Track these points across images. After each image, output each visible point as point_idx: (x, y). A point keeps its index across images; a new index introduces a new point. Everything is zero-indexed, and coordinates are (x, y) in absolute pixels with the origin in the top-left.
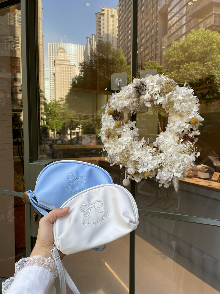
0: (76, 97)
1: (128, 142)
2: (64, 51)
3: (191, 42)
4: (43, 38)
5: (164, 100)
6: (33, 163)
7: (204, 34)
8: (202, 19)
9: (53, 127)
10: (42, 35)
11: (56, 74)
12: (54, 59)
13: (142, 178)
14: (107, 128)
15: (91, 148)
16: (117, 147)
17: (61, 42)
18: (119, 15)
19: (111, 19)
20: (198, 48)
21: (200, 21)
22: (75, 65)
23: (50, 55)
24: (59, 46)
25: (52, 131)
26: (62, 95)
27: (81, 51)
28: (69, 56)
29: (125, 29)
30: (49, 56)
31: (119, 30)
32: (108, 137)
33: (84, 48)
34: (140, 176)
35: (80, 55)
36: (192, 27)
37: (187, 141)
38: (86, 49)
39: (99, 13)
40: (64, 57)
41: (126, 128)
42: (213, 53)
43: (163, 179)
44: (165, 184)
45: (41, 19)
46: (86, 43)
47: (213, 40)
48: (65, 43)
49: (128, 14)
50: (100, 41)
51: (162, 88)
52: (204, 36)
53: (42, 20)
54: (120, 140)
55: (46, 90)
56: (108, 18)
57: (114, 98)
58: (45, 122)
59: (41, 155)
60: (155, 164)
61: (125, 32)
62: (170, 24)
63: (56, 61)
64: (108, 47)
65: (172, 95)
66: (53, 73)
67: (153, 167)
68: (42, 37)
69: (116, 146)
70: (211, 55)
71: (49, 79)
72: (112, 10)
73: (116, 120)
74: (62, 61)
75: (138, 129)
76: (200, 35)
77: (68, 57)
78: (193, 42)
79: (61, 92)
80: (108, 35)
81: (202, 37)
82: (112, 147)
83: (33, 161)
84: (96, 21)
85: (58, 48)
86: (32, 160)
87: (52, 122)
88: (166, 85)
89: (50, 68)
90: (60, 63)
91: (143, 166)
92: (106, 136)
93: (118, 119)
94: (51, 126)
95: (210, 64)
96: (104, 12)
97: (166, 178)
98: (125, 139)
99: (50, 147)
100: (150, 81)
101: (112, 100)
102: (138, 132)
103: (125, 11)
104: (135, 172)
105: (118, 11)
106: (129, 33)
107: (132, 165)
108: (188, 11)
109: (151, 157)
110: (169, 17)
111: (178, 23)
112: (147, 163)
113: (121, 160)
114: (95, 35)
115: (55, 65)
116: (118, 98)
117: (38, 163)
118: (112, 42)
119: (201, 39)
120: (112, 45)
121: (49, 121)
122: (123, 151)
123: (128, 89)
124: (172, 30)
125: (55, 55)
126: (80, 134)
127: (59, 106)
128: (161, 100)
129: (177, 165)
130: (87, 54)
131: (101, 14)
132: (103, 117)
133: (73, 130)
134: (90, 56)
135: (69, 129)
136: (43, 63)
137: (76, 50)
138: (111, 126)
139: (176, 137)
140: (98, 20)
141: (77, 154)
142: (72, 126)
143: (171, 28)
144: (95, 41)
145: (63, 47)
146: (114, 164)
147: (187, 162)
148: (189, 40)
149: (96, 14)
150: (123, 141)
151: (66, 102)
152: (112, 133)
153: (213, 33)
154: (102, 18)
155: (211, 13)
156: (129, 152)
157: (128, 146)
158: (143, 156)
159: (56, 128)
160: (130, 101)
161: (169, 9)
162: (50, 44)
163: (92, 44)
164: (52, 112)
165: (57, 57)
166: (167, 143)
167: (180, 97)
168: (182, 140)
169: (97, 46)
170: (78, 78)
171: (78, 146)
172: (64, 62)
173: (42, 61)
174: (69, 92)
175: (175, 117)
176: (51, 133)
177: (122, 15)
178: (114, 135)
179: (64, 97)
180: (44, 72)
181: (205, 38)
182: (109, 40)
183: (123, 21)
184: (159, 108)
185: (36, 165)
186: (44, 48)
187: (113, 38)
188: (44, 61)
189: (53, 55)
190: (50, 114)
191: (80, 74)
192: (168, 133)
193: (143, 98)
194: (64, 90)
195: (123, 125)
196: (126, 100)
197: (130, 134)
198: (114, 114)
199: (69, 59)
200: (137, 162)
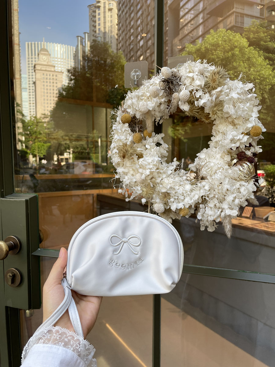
0: (64, 113)
1: (154, 165)
2: (47, 53)
3: (210, 46)
4: (19, 36)
5: (210, 98)
6: (6, 198)
7: (225, 36)
8: (221, 17)
9: (35, 152)
10: (18, 31)
11: (37, 83)
12: (34, 63)
13: (174, 219)
14: (121, 144)
15: (85, 178)
16: (136, 172)
17: (43, 41)
18: (119, 8)
19: (108, 14)
20: (218, 54)
21: (219, 21)
22: (63, 71)
23: (29, 58)
24: (41, 47)
25: (33, 157)
26: (46, 111)
27: (69, 53)
28: (54, 59)
29: (127, 27)
30: (27, 60)
31: (119, 28)
32: (124, 157)
33: (74, 50)
34: (172, 216)
35: (68, 58)
36: (210, 27)
37: (244, 161)
38: (77, 51)
39: (93, 5)
40: (47, 61)
41: (150, 142)
42: (235, 61)
43: (208, 219)
44: (209, 226)
45: (17, 11)
46: (77, 44)
47: (236, 44)
48: (48, 43)
49: (130, 9)
50: (94, 41)
51: (206, 81)
52: (225, 38)
53: (18, 13)
54: (142, 162)
55: (23, 103)
56: (105, 12)
57: (130, 97)
58: (24, 145)
59: (18, 187)
60: (196, 197)
61: (126, 30)
62: (183, 23)
63: (36, 66)
64: (105, 49)
65: (221, 91)
66: (32, 81)
67: (192, 201)
68: (18, 34)
69: (136, 170)
70: (233, 63)
71: (28, 89)
72: (110, 3)
73: (134, 132)
74: (45, 67)
75: (167, 145)
76: (220, 37)
77: (53, 61)
78: (213, 45)
79: (44, 106)
80: (105, 33)
81: (222, 39)
82: (129, 172)
83: (6, 196)
84: (90, 15)
85: (40, 49)
86: (4, 194)
87: (33, 145)
88: (212, 76)
89: (29, 75)
90: (42, 69)
91: (178, 200)
92: (120, 157)
93: (137, 130)
94: (32, 150)
95: (232, 73)
96: (100, 4)
97: (212, 217)
98: (149, 160)
99: (31, 178)
100: (188, 71)
101: (127, 100)
102: (167, 150)
103: (125, 4)
104: (165, 209)
105: (118, 4)
106: (130, 33)
107: (160, 199)
108: (205, 7)
109: (188, 187)
110: (182, 14)
111: (193, 22)
112: (183, 195)
113: (143, 191)
114: (88, 33)
115: (35, 71)
116: (138, 97)
117: (14, 198)
118: (110, 42)
119: (222, 43)
120: (110, 46)
121: (29, 144)
122: (147, 178)
123: (153, 84)
124: (185, 30)
125: (35, 58)
126: (71, 161)
127: (40, 124)
128: (206, 99)
129: (230, 198)
130: (78, 57)
131: (95, 7)
132: (115, 127)
133: (60, 155)
134: (81, 59)
135: (56, 154)
136: (20, 68)
137: (63, 51)
138: (127, 140)
139: (226, 156)
140: (92, 14)
141: (67, 186)
142: (59, 150)
143: (184, 28)
144: (88, 41)
145: (46, 48)
146: (132, 198)
147: (245, 193)
148: (207, 42)
149: (89, 7)
150: (147, 163)
151: (51, 119)
152: (129, 151)
153: (235, 35)
154: (97, 12)
155: (232, 11)
156: (154, 180)
157: (154, 170)
158: (177, 185)
159: (39, 153)
160: (157, 102)
161: (182, 4)
162: (28, 44)
163: (84, 45)
164: (32, 133)
165: (38, 61)
166: (212, 164)
167: (234, 95)
168: (235, 161)
169: (91, 47)
170: (66, 88)
171: (69, 176)
172: (48, 67)
173: (19, 66)
174: (55, 106)
175: (225, 126)
176: (31, 159)
177: (122, 9)
178: (132, 154)
179: (48, 113)
180: (21, 80)
181: (225, 41)
182: (107, 40)
183: (123, 17)
184: (199, 113)
185: (10, 200)
186: (20, 48)
187: (111, 37)
188: (21, 65)
189: (32, 58)
190: (30, 135)
191: (69, 83)
192: (214, 150)
193: (177, 96)
194: (47, 103)
195: (145, 139)
196: (149, 101)
197: (155, 153)
198: (130, 123)
199: (53, 64)
200: (168, 194)
